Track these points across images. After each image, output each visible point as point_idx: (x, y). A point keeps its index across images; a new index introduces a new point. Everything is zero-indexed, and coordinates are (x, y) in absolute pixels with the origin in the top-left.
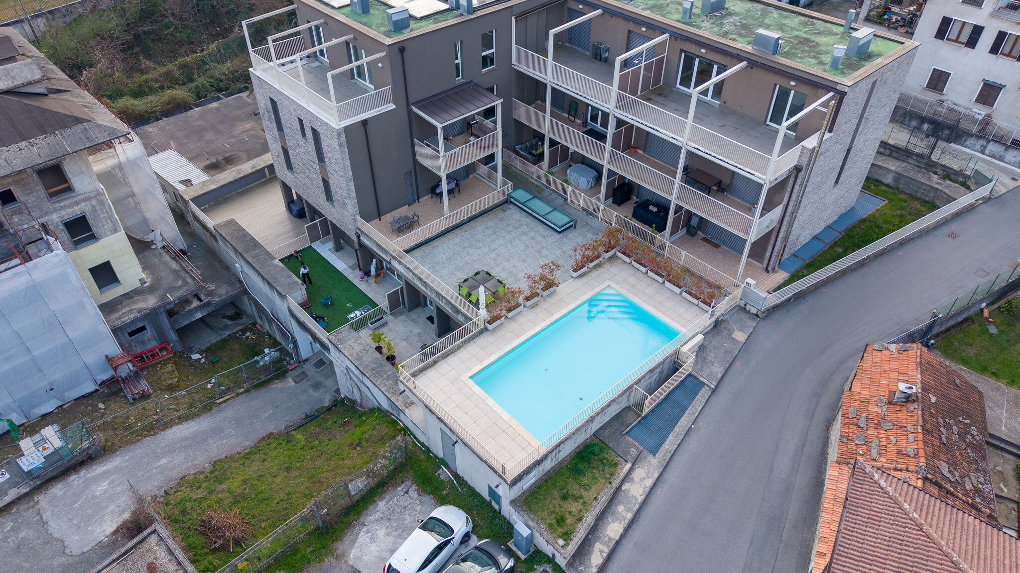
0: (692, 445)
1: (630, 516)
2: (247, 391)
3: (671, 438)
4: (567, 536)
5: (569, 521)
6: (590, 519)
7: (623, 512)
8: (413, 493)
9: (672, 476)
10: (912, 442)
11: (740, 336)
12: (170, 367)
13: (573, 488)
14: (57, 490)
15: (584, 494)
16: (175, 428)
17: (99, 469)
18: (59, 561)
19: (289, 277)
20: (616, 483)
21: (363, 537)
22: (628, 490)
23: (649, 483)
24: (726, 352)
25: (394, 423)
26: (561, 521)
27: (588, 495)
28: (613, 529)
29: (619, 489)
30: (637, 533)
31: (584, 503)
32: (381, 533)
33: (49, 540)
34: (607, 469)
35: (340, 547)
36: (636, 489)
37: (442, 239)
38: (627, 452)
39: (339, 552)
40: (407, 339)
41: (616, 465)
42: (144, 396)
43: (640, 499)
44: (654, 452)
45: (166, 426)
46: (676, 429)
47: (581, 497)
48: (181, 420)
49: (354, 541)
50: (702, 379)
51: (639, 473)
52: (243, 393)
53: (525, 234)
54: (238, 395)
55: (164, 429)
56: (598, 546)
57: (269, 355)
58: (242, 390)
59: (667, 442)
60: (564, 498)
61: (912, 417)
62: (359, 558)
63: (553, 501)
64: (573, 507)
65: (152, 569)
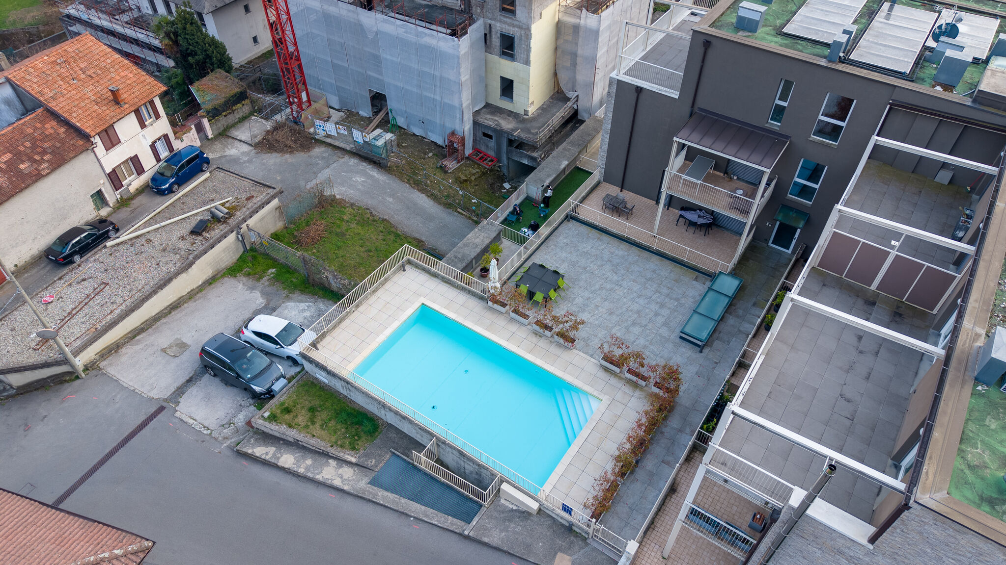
0: (389, 521)
1: (301, 470)
3: (391, 496)
4: (273, 418)
5: (287, 417)
6: (292, 434)
7: (304, 465)
9: (349, 505)
12: (477, 171)
13: (321, 415)
14: (355, 162)
15: (318, 425)
16: (424, 195)
17: (375, 173)
19: (549, 176)
20: (332, 451)
22: (328, 465)
23: (337, 482)
24: (528, 547)
26: (288, 411)
27: (316, 429)
28: (287, 460)
29: (326, 455)
30: (288, 483)
31: (307, 427)
33: (317, 173)
34: (347, 442)
36: (330, 472)
38: (368, 456)
39: (291, 295)
41: (353, 449)
42: (445, 170)
43: (319, 477)
44: (373, 482)
46: (403, 500)
47: (313, 423)
48: (433, 197)
49: (301, 301)
50: (476, 519)
51: (348, 472)
52: (473, 220)
54: (470, 218)
55: (419, 190)
56: (272, 450)
59: (386, 493)
60: (312, 410)
62: (286, 308)
63: (308, 401)
64: (302, 418)
65: (249, 199)
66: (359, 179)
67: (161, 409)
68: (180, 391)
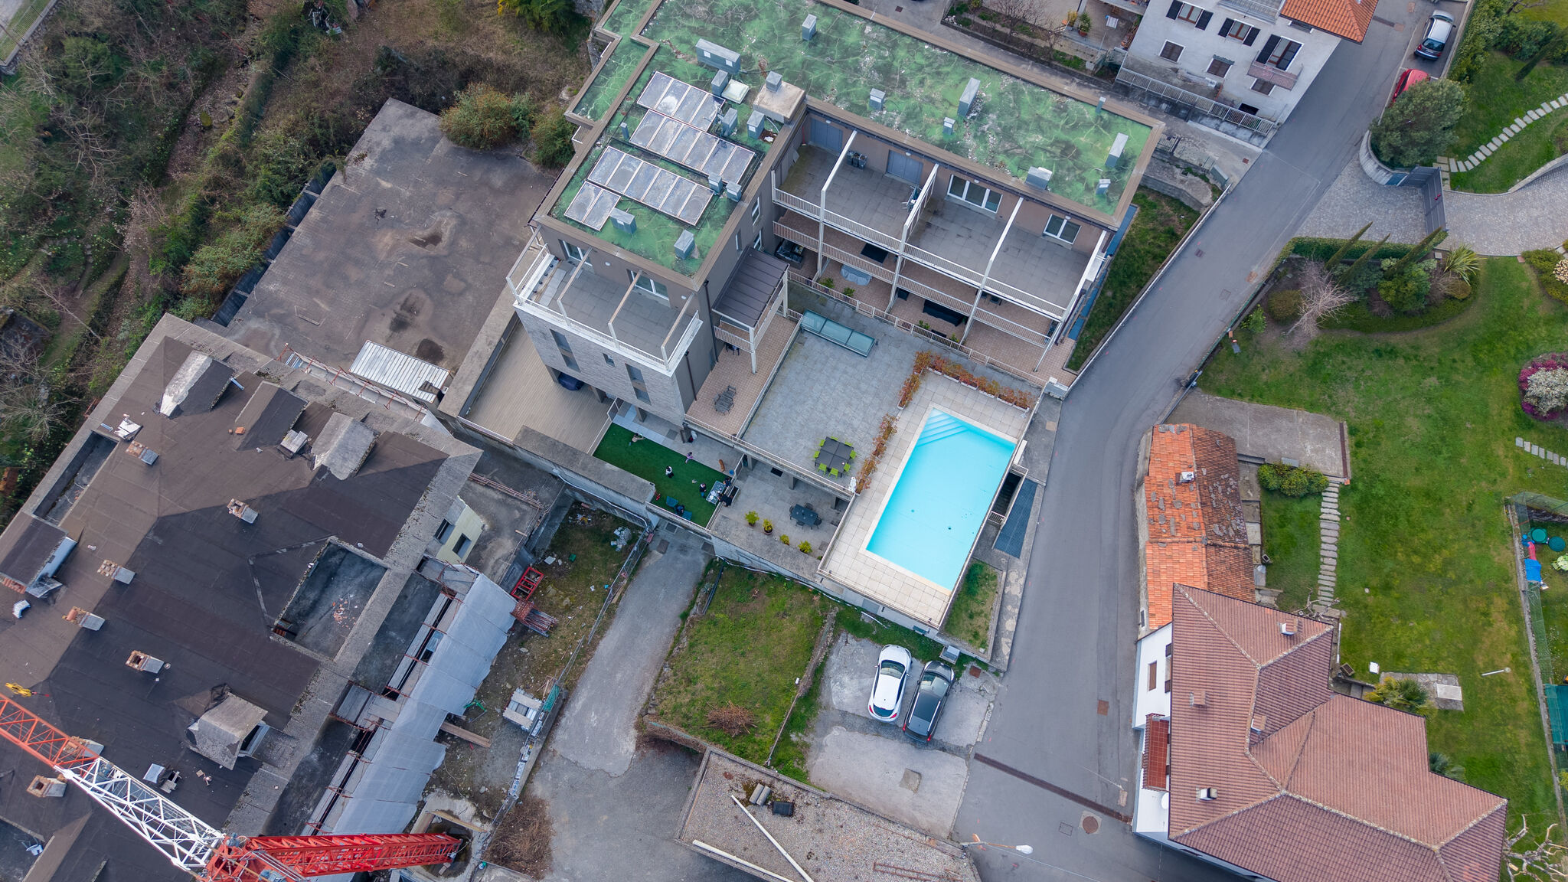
1: (1017, 611)
2: (630, 580)
3: (1026, 540)
4: (984, 644)
5: (981, 633)
6: (993, 625)
7: (1012, 609)
8: (851, 641)
9: (1034, 570)
10: (1195, 517)
11: (1052, 426)
12: (551, 590)
13: (975, 607)
14: (560, 735)
15: (983, 608)
16: (601, 643)
17: (578, 704)
18: (612, 784)
19: (633, 480)
20: (1000, 593)
21: (835, 688)
22: (1010, 592)
23: (1022, 581)
24: (1046, 447)
25: (804, 588)
26: (976, 635)
27: (985, 608)
28: (1010, 625)
29: (1003, 594)
30: (1024, 620)
31: (986, 616)
32: (846, 679)
33: (591, 774)
34: (991, 582)
35: (823, 699)
36: (1015, 590)
37: (767, 404)
38: (1000, 563)
39: (824, 703)
40: (767, 501)
41: (995, 577)
42: (554, 627)
43: (1020, 596)
44: (1017, 555)
45: (594, 645)
46: (1028, 530)
47: (982, 612)
48: (601, 632)
49: (830, 692)
50: (1034, 480)
51: (1013, 576)
52: (628, 584)
53: (835, 368)
54: (626, 588)
55: (595, 649)
56: (1004, 640)
57: (622, 534)
58: (625, 582)
59: (1025, 544)
60: (971, 617)
61: (1192, 496)
62: (841, 702)
63: (965, 622)
64: (979, 621)
65: (728, 776)
66: (593, 718)
67: (978, 757)
68: (956, 751)
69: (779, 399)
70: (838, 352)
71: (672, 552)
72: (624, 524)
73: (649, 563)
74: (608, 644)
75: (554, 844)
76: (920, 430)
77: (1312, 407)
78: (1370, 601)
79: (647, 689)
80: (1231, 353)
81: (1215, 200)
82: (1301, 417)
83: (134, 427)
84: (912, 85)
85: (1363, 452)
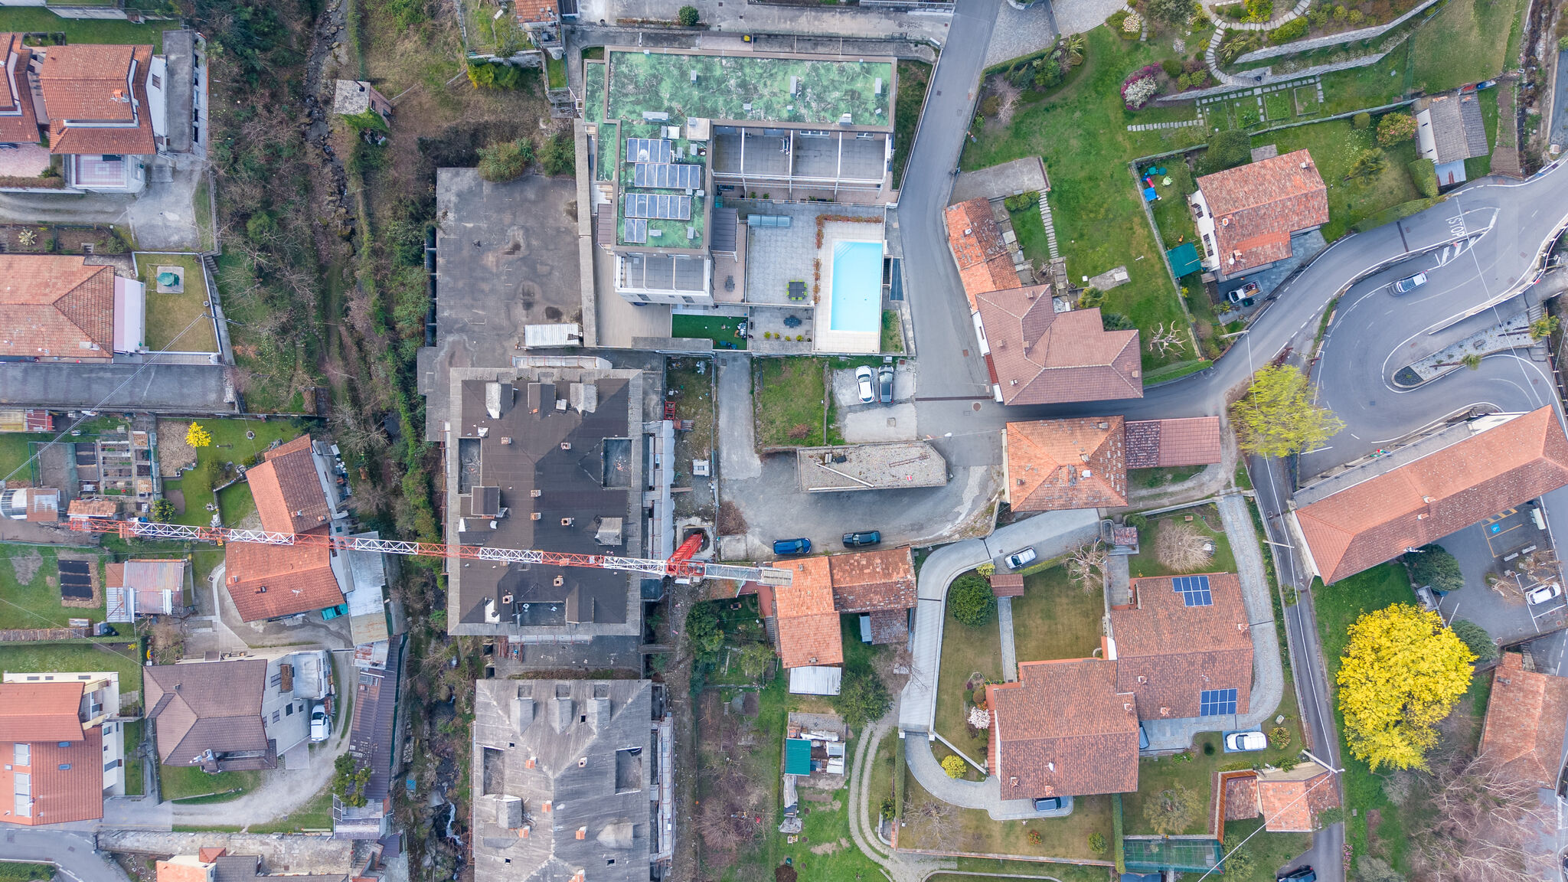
0: (911, 285)
1: (911, 326)
2: (717, 386)
3: (904, 290)
4: (902, 349)
5: (899, 344)
6: (903, 338)
7: (909, 326)
8: (840, 373)
9: (913, 302)
10: (978, 251)
11: (896, 225)
12: (683, 408)
13: (891, 334)
14: (723, 471)
15: (895, 332)
16: (720, 422)
17: (724, 455)
18: (757, 481)
19: (698, 341)
20: (900, 320)
21: (840, 397)
22: (905, 319)
23: (909, 311)
24: (897, 238)
25: (807, 358)
26: (897, 347)
27: (897, 332)
28: (910, 334)
29: (902, 321)
30: (916, 329)
31: (898, 335)
32: (844, 391)
33: (746, 481)
34: (895, 318)
35: (838, 405)
36: (907, 317)
37: (750, 277)
38: (896, 307)
40: (770, 322)
41: (896, 315)
42: (693, 425)
43: (910, 318)
44: (901, 298)
45: (717, 425)
46: (903, 286)
47: (896, 334)
48: (717, 418)
49: (840, 400)
50: (898, 257)
51: (904, 310)
52: (717, 388)
53: (777, 241)
54: (717, 391)
56: (910, 342)
57: (701, 365)
58: (715, 388)
59: (904, 292)
60: (891, 338)
61: (974, 240)
62: (846, 403)
63: (890, 343)
64: (896, 339)
65: (811, 457)
66: (734, 458)
67: (917, 400)
68: (906, 401)
69: (756, 270)
70: (775, 231)
71: (730, 363)
72: (699, 359)
73: (721, 373)
74: (723, 421)
75: (744, 516)
76: (832, 257)
77: (1022, 155)
78: (1076, 246)
79: (752, 434)
80: (973, 143)
81: (937, 56)
82: (1018, 163)
83: (485, 430)
84: (760, 87)
85: (1053, 169)
